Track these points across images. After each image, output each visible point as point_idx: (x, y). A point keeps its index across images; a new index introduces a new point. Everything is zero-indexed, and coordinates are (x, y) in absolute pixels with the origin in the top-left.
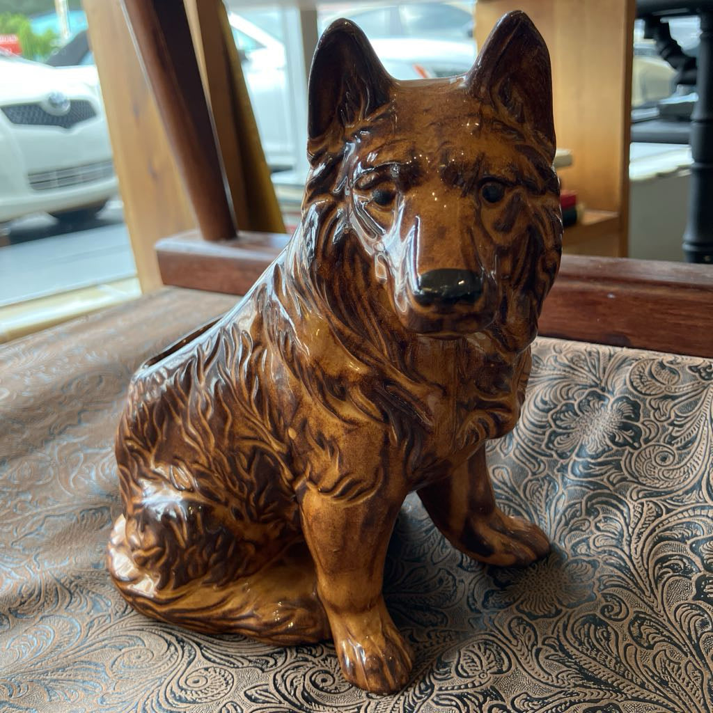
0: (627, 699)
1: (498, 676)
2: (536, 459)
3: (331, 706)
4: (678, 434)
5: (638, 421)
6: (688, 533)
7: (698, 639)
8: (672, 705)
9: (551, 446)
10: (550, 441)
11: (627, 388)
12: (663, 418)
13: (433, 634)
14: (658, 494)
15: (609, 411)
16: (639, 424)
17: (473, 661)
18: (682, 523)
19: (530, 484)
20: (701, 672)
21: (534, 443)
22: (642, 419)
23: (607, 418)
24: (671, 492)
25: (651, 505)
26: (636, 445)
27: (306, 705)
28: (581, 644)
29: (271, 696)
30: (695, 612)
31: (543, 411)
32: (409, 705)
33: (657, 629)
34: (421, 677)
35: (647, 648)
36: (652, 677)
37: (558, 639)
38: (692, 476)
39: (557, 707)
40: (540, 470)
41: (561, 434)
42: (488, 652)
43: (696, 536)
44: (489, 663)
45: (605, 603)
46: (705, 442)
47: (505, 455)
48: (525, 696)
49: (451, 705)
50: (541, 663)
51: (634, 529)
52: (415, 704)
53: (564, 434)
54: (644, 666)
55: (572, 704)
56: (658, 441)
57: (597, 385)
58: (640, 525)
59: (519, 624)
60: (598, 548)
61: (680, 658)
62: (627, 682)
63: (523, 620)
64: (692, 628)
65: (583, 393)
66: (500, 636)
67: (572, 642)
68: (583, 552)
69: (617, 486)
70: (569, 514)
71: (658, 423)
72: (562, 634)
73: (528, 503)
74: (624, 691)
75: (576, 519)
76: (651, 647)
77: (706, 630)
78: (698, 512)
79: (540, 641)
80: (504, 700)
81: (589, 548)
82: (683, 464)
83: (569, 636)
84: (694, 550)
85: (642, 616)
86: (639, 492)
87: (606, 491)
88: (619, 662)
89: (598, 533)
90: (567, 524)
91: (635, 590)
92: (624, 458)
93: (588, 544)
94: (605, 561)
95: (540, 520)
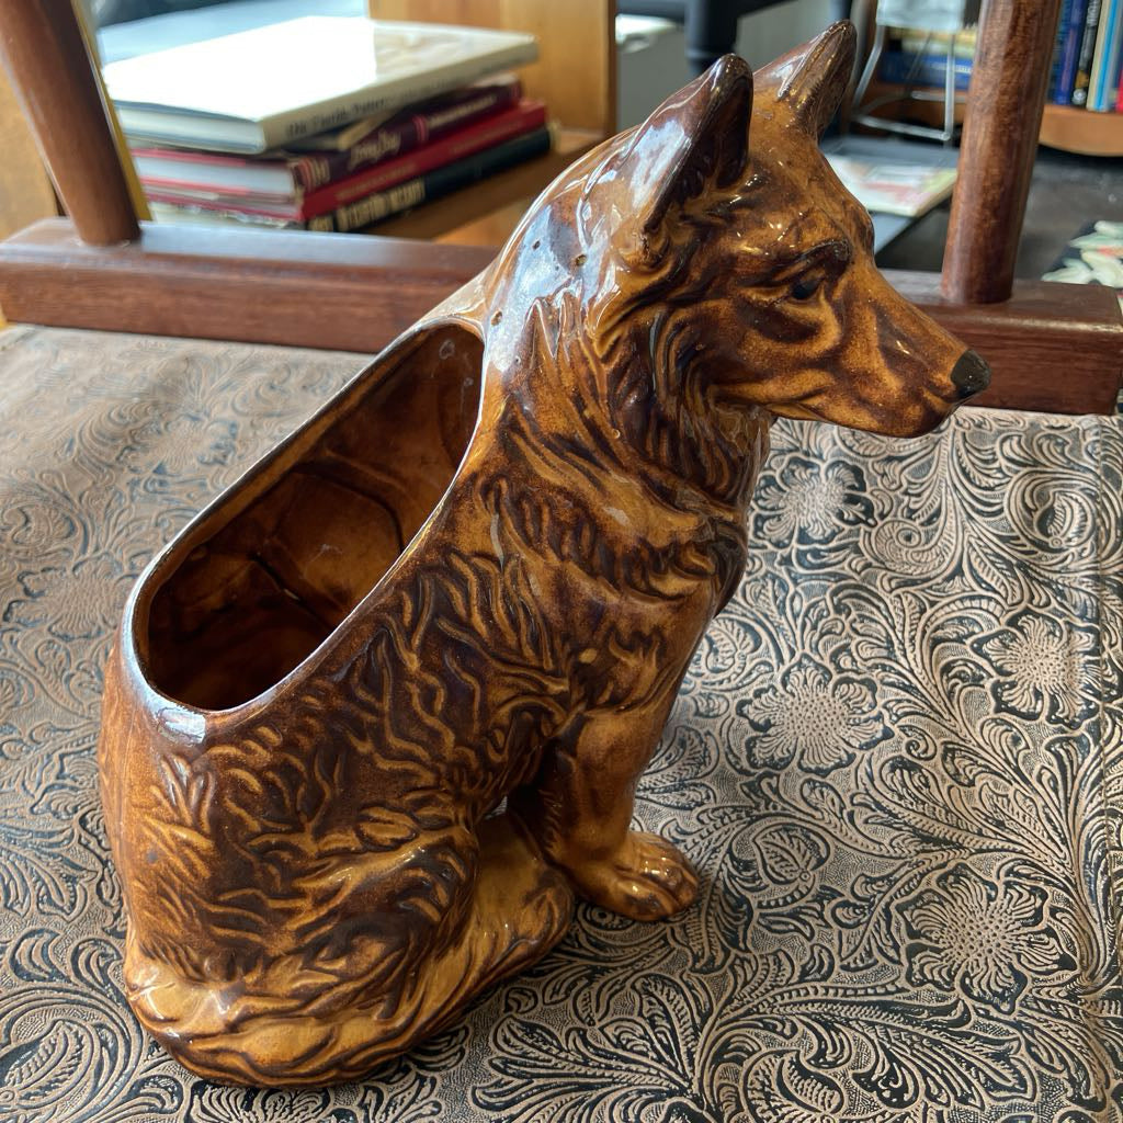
0: (971, 854)
1: (821, 868)
3: (630, 946)
4: (917, 506)
5: (865, 490)
6: (963, 631)
7: (1016, 760)
8: (1019, 848)
9: (760, 534)
10: (758, 529)
11: (840, 450)
12: (894, 487)
13: (704, 817)
14: (914, 583)
15: (824, 482)
16: (866, 495)
18: (952, 619)
19: (748, 588)
20: (1032, 800)
22: (869, 489)
23: (824, 490)
24: (928, 579)
25: (910, 597)
26: (871, 521)
27: (602, 954)
28: (901, 797)
30: (1005, 727)
32: (727, 930)
33: (971, 759)
35: (969, 785)
36: (986, 820)
37: (868, 794)
38: (948, 559)
39: (907, 883)
40: (757, 567)
41: (769, 518)
42: (795, 841)
43: (973, 633)
44: (803, 856)
45: (906, 740)
46: (953, 514)
48: (863, 879)
50: (862, 830)
51: (903, 632)
53: (773, 517)
54: (974, 809)
55: (922, 876)
56: (895, 516)
57: (797, 449)
58: (908, 628)
59: (813, 788)
60: (866, 661)
61: (1005, 788)
62: (964, 834)
63: (815, 782)
64: (1006, 749)
65: (783, 461)
66: (799, 815)
67: (889, 796)
68: (849, 667)
69: (863, 573)
70: (813, 615)
71: (891, 494)
72: (869, 787)
73: (754, 610)
74: (965, 845)
75: (824, 621)
76: (972, 783)
77: (1020, 747)
78: (967, 603)
79: (847, 802)
80: (842, 895)
81: (854, 660)
82: (932, 543)
83: (882, 789)
84: (978, 651)
85: (950, 746)
86: (890, 580)
87: (852, 582)
88: (948, 812)
89: (859, 639)
90: (814, 627)
91: (932, 715)
92: (861, 539)
93: (851, 655)
94: (882, 681)
95: (775, 627)
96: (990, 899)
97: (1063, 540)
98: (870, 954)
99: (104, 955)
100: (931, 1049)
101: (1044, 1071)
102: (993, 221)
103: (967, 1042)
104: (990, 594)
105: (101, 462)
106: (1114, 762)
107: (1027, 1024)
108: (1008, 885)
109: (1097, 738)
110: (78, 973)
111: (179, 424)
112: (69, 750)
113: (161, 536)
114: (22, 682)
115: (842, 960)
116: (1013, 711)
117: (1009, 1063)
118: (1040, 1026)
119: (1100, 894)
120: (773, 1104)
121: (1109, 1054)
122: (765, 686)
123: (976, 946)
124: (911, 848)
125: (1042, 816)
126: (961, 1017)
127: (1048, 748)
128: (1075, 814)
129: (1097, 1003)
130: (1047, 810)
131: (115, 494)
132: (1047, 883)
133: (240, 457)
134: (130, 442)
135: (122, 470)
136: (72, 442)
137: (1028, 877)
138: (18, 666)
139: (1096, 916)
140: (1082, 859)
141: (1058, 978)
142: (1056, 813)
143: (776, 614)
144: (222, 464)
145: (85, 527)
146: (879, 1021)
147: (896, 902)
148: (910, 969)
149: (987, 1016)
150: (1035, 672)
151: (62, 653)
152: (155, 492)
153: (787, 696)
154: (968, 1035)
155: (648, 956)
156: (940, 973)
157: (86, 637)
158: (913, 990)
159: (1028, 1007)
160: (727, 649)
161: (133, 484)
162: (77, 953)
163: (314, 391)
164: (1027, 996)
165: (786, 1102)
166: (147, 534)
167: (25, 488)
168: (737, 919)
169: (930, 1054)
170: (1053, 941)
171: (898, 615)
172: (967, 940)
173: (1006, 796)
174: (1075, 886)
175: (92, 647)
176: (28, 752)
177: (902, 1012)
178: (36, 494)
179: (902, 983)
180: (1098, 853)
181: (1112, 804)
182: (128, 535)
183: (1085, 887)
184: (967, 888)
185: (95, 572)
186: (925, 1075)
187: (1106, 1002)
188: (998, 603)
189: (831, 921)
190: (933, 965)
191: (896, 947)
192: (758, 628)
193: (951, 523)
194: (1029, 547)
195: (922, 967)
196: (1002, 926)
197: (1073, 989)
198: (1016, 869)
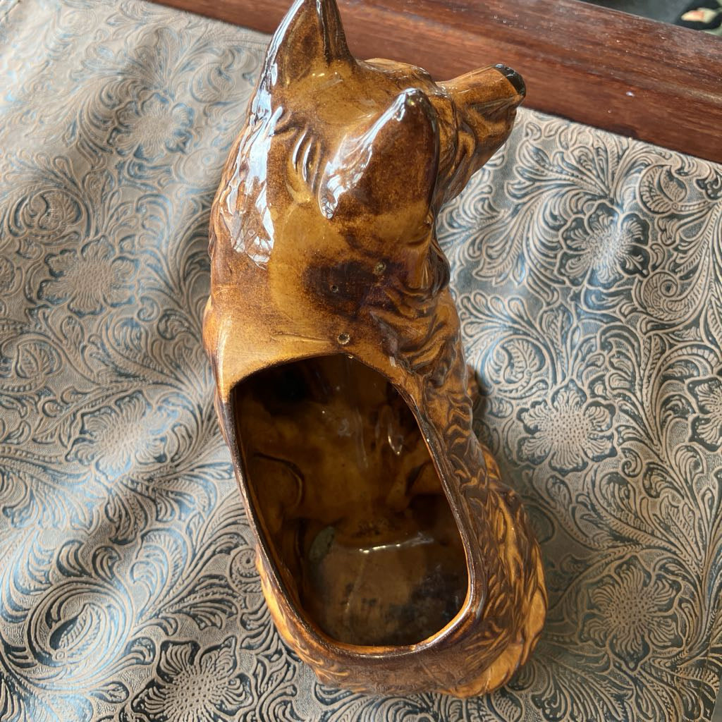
0: (643, 549)
2: (549, 286)
4: (682, 261)
5: (646, 243)
6: (686, 372)
7: (692, 480)
8: (674, 549)
9: (563, 271)
10: (562, 265)
11: (637, 204)
12: (669, 242)
14: (663, 327)
15: (619, 231)
16: (647, 248)
18: (681, 361)
19: (545, 316)
21: (546, 269)
22: (650, 243)
23: (617, 239)
24: (674, 325)
25: (658, 339)
26: (645, 272)
28: (609, 505)
30: (691, 454)
31: (553, 228)
33: (663, 476)
35: (655, 497)
36: (659, 524)
37: (588, 497)
38: (691, 311)
39: (596, 569)
41: (572, 257)
43: (692, 376)
45: (624, 460)
46: (705, 274)
47: (519, 283)
50: (578, 522)
51: (645, 370)
53: (575, 256)
54: (654, 515)
55: (607, 564)
56: (664, 268)
57: (605, 197)
58: (649, 367)
59: (555, 483)
60: (613, 389)
61: (679, 502)
62: (642, 533)
63: (557, 478)
64: (688, 471)
65: (593, 205)
66: (541, 501)
67: (601, 502)
68: (600, 393)
69: (629, 317)
70: (585, 349)
71: (665, 248)
72: (591, 491)
73: (545, 336)
74: (641, 542)
75: (591, 354)
76: (658, 496)
77: (698, 471)
78: (695, 351)
79: (574, 499)
80: (554, 566)
81: (605, 389)
82: (684, 295)
83: (598, 495)
84: (691, 390)
85: (652, 466)
86: (647, 323)
87: (618, 323)
88: (637, 517)
89: (613, 371)
90: (583, 360)
91: (647, 441)
92: (634, 287)
93: (604, 384)
94: (620, 407)
95: (557, 354)
96: (645, 585)
99: (111, 558)
100: (581, 684)
101: (641, 716)
103: (603, 683)
104: (713, 347)
105: (95, 144)
107: (641, 682)
108: (659, 577)
110: (96, 572)
111: (152, 103)
112: (87, 410)
113: (140, 222)
114: (54, 352)
116: (702, 442)
117: (623, 704)
118: (648, 685)
119: (715, 590)
120: (481, 713)
121: (684, 705)
122: (540, 399)
123: (627, 617)
124: (605, 544)
125: (696, 525)
126: (604, 665)
127: (716, 475)
128: (718, 527)
129: (687, 669)
131: (107, 177)
132: (684, 578)
133: (196, 145)
134: (116, 124)
135: (112, 152)
136: (75, 124)
137: (673, 573)
138: (49, 338)
139: (707, 606)
140: (712, 560)
141: (669, 653)
142: (706, 525)
143: (559, 343)
144: (182, 151)
145: (87, 210)
147: (586, 581)
149: (619, 668)
151: (77, 327)
152: (135, 176)
153: (553, 410)
154: (604, 678)
156: (599, 634)
157: (93, 313)
158: (580, 644)
159: (644, 670)
160: (520, 365)
161: (120, 167)
162: (95, 557)
163: (250, 79)
164: (646, 662)
165: (489, 712)
166: (131, 219)
167: (44, 176)
169: (579, 687)
170: (674, 625)
171: (645, 354)
172: (622, 611)
173: (677, 507)
174: (700, 582)
175: (98, 321)
176: (61, 411)
178: (52, 180)
179: (575, 639)
182: (117, 219)
183: (707, 582)
184: (633, 574)
185: (96, 254)
186: (573, 701)
187: (694, 669)
188: (716, 356)
190: (597, 628)
191: (577, 613)
192: (545, 352)
193: (702, 281)
195: (590, 628)
196: (646, 607)
197: (675, 662)
198: (667, 566)
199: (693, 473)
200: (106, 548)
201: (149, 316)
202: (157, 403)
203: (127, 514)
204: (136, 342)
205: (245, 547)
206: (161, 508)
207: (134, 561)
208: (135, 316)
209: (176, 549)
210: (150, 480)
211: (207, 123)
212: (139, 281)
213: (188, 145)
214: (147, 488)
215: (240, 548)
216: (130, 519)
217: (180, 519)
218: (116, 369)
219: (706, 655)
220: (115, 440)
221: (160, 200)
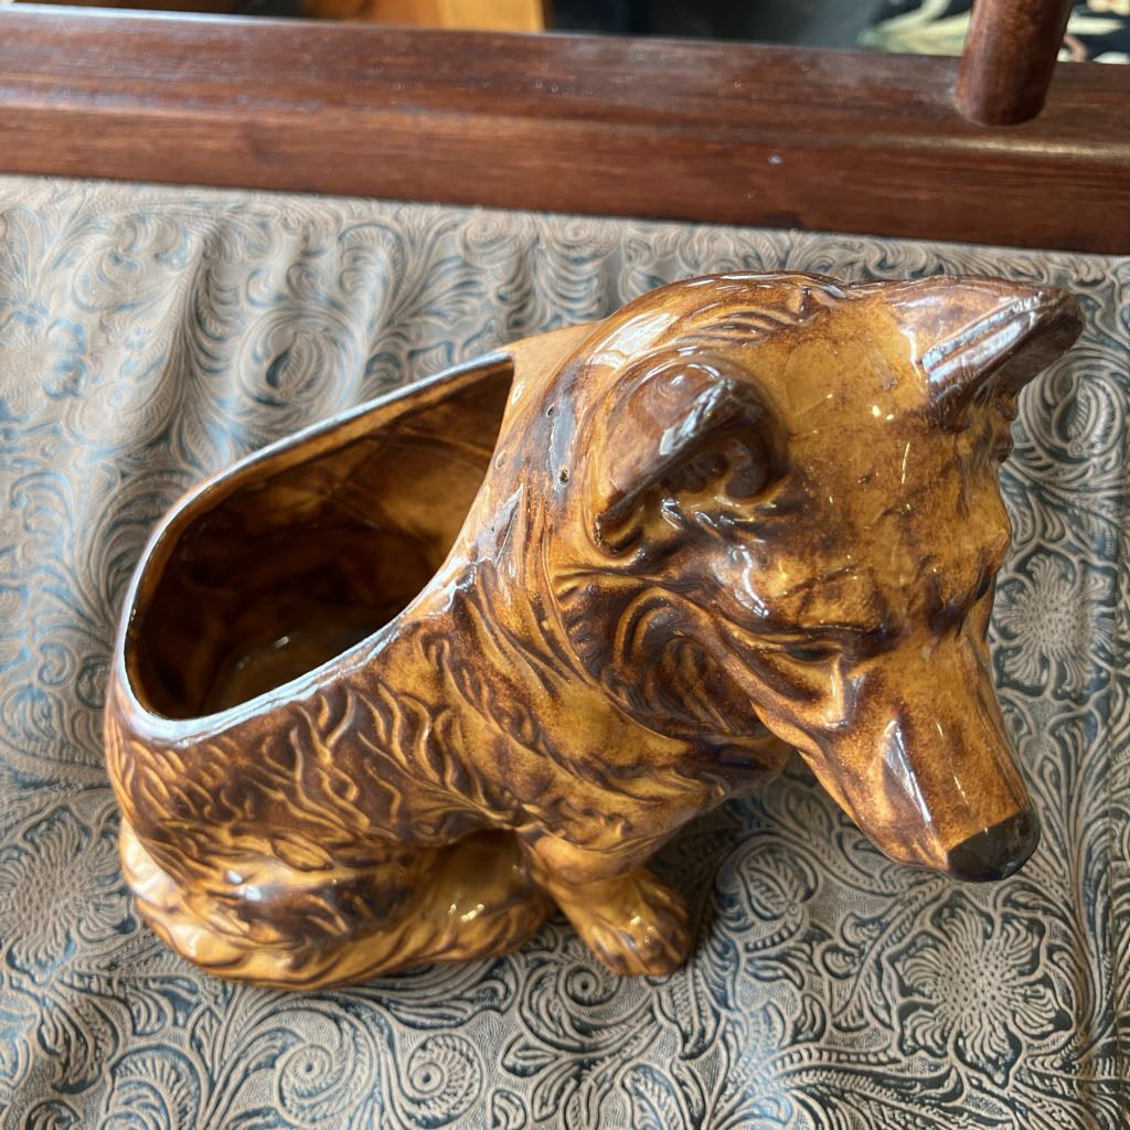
1: (809, 902)
3: (616, 1024)
17: (769, 889)
27: (587, 1040)
29: (539, 1053)
30: (1004, 706)
32: (715, 984)
34: (705, 928)
39: (899, 927)
42: (781, 866)
44: (791, 883)
48: (853, 920)
49: (778, 978)
50: (851, 857)
52: (724, 980)
55: (915, 914)
59: (799, 800)
63: (801, 792)
66: (785, 833)
77: (1022, 733)
79: (836, 823)
80: (831, 937)
96: (987, 936)
97: (1085, 445)
98: (861, 1014)
100: (924, 1129)
102: (1031, 28)
103: (960, 1120)
106: (1122, 746)
107: (1021, 1103)
108: (1007, 919)
109: (1106, 714)
111: (11, 331)
113: (21, 522)
115: (834, 1016)
116: (1016, 685)
118: (1034, 1107)
119: (1099, 920)
123: (971, 997)
124: (904, 881)
125: (1042, 819)
126: (954, 1089)
127: (1052, 733)
128: (1077, 814)
129: (1091, 1063)
130: (1048, 813)
132: (1046, 911)
133: (94, 380)
137: (1025, 907)
139: (1093, 948)
140: (1082, 873)
141: (1053, 1043)
142: (1057, 817)
144: (74, 393)
146: (873, 1095)
147: (888, 951)
148: (902, 1035)
149: (980, 1088)
150: (1041, 633)
154: (959, 1111)
155: (635, 1038)
156: (932, 1037)
158: (905, 1061)
159: (1021, 1081)
164: (1021, 1068)
168: (725, 968)
170: (1049, 993)
172: (962, 989)
174: (1072, 912)
177: (896, 1087)
179: (894, 1052)
180: (1099, 866)
181: (1117, 802)
183: (1084, 910)
184: (962, 921)
187: (1101, 1061)
189: (821, 968)
190: (926, 1026)
191: (888, 1008)
194: (1046, 460)
195: (914, 1031)
196: (997, 974)
197: (1068, 1055)
198: (1013, 897)
199: (1016, 738)
200: (48, 1105)
201: (60, 673)
202: (98, 823)
203: (79, 1034)
204: (43, 724)
205: (300, 1046)
206: (139, 1012)
207: (103, 1116)
208: (35, 679)
209: (178, 1080)
210: (113, 966)
211: (108, 341)
212: (32, 620)
213: (82, 381)
214: (109, 982)
215: (292, 1050)
216: (85, 1043)
217: (175, 1023)
218: (15, 776)
219: (1114, 1033)
220: (34, 905)
221: (48, 480)
